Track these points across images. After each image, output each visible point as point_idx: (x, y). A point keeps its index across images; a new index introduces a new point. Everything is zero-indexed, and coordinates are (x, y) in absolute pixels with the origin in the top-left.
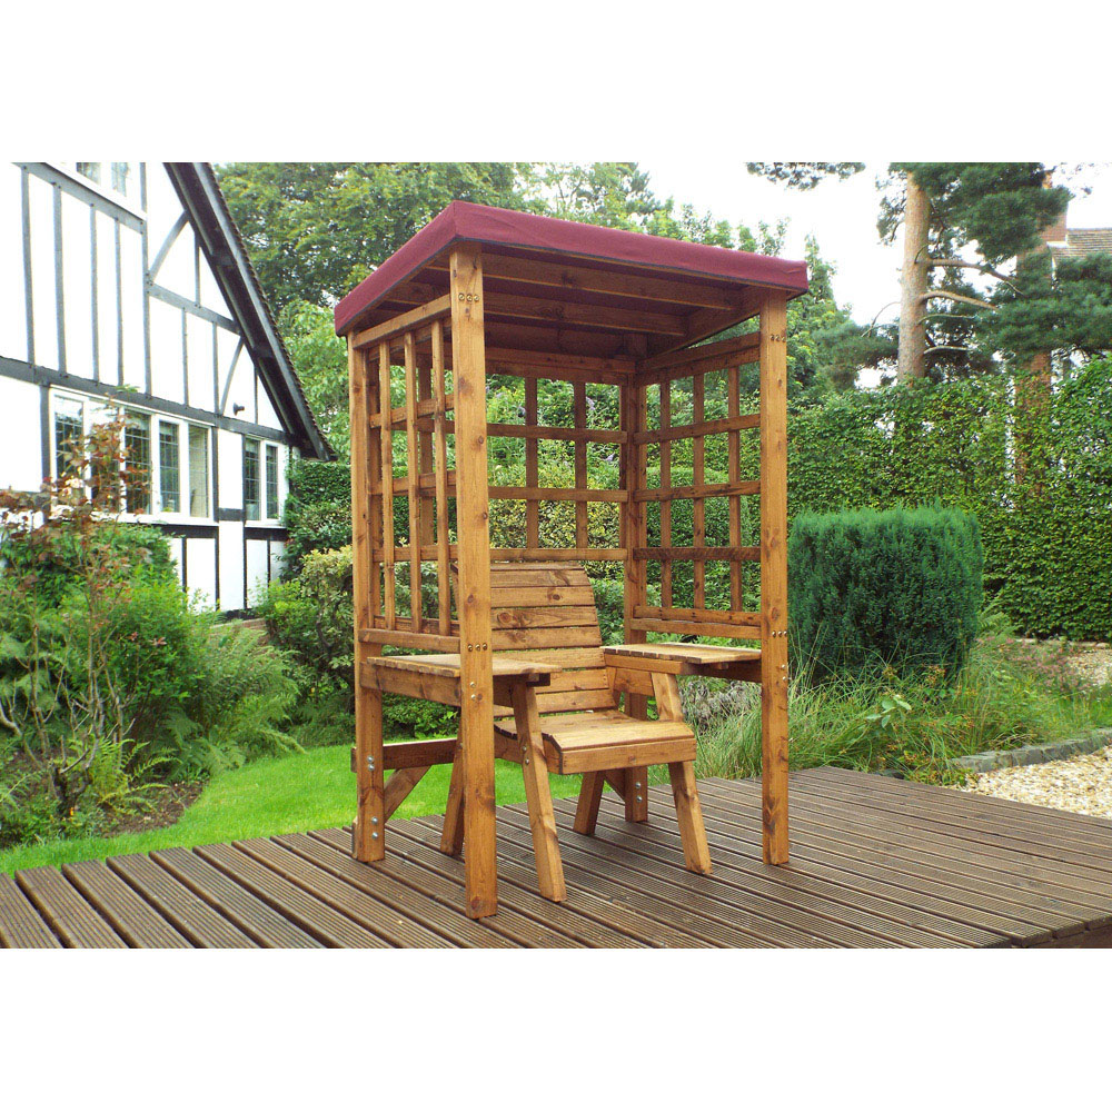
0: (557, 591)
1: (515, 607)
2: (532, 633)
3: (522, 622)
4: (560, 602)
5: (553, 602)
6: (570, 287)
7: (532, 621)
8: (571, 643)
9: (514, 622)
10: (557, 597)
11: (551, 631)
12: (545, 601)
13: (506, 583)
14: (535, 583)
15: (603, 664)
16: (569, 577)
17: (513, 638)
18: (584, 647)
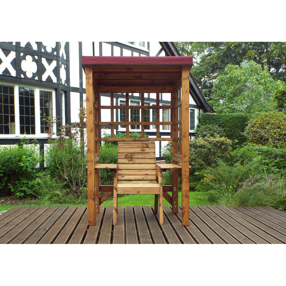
0: (144, 149)
1: (131, 153)
2: (134, 160)
3: (132, 157)
4: (145, 152)
5: (142, 152)
6: (130, 71)
7: (135, 156)
8: (146, 162)
9: (130, 156)
10: (144, 150)
11: (141, 159)
12: (140, 151)
13: (130, 147)
14: (138, 147)
15: (155, 168)
16: (149, 145)
17: (129, 161)
18: (149, 164)
